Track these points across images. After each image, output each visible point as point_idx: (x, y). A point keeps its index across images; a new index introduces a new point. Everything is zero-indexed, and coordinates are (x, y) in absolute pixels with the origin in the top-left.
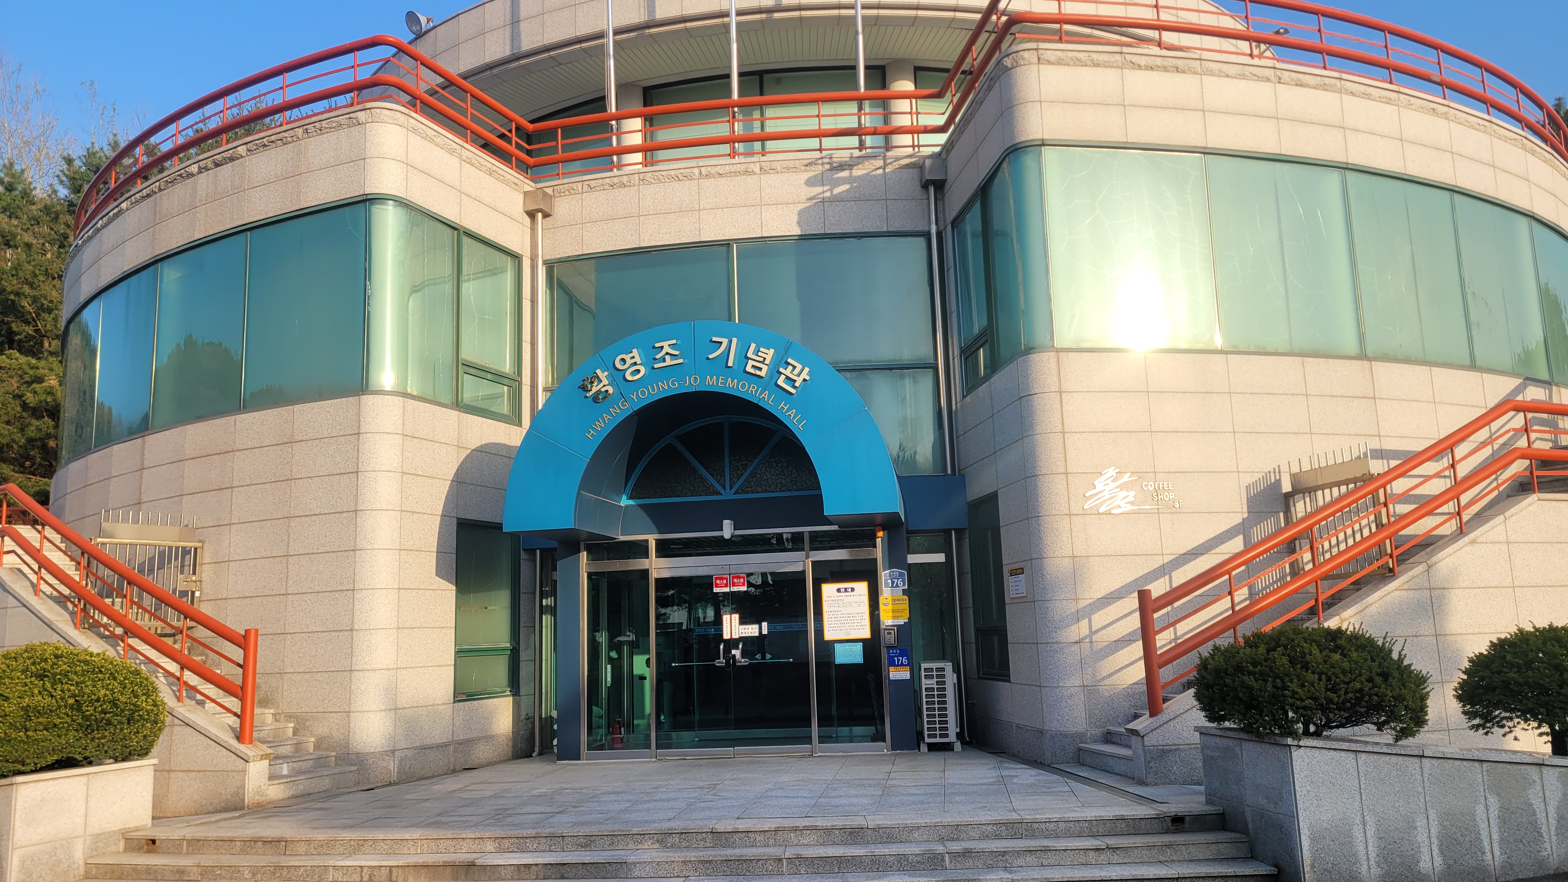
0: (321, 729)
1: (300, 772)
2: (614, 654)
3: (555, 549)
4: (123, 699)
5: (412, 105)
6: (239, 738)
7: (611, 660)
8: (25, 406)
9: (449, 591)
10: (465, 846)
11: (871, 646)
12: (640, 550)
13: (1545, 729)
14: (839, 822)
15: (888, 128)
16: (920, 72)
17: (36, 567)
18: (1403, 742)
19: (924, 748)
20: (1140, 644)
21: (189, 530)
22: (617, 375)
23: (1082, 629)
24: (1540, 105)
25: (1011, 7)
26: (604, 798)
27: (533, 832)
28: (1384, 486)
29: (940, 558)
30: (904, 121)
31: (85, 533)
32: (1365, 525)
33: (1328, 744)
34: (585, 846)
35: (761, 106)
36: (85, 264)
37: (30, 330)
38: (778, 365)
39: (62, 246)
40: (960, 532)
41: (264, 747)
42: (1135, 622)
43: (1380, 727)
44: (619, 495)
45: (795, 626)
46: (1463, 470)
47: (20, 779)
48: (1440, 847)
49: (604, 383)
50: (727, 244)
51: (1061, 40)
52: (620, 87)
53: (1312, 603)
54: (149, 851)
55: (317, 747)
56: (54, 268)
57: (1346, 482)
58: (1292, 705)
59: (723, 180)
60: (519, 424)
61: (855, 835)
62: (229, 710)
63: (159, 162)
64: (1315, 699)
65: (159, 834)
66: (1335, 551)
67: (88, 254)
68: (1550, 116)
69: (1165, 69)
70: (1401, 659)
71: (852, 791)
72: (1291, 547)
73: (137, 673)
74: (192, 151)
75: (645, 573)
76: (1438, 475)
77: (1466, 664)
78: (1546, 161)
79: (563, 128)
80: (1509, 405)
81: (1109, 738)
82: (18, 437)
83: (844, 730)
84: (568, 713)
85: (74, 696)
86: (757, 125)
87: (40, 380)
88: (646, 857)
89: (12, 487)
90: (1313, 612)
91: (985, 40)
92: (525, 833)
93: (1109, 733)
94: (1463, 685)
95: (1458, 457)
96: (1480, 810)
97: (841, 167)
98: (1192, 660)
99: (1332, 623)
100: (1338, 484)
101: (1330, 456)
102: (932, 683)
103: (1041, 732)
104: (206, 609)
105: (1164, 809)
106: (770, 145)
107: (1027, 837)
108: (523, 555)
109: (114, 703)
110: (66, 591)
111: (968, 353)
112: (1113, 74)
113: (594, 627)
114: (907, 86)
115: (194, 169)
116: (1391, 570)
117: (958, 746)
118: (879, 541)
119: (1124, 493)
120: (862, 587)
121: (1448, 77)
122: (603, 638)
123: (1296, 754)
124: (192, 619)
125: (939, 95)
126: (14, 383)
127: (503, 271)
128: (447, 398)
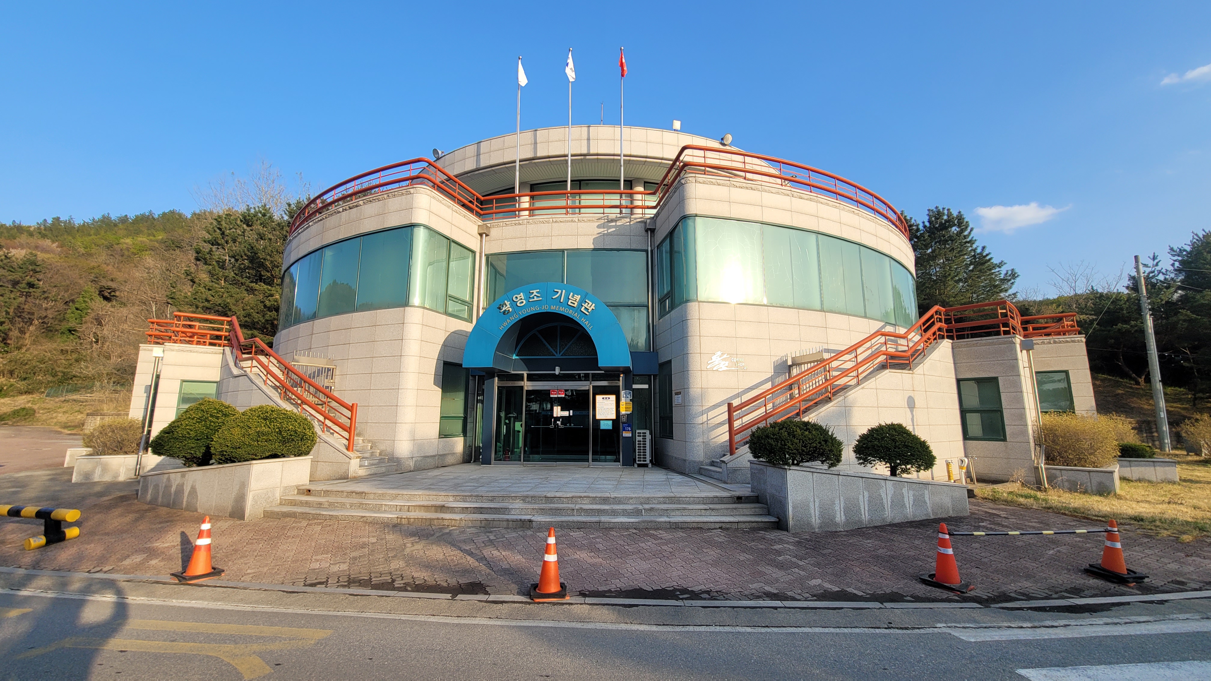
0: (382, 447)
1: (373, 465)
2: (507, 421)
3: (484, 376)
4: (299, 430)
5: (433, 187)
6: (348, 449)
7: (506, 424)
8: (265, 306)
9: (439, 391)
10: (441, 498)
11: (616, 422)
12: (520, 377)
13: (888, 465)
14: (599, 495)
15: (632, 206)
16: (646, 184)
17: (265, 373)
18: (832, 469)
19: (636, 466)
20: (727, 425)
21: (331, 361)
22: (514, 303)
23: (704, 418)
24: (895, 213)
25: (685, 160)
26: (500, 481)
27: (469, 494)
28: (829, 364)
29: (646, 386)
30: (639, 203)
31: (287, 360)
32: (821, 379)
33: (802, 469)
34: (492, 501)
35: (579, 194)
36: (293, 248)
37: (269, 274)
38: (582, 302)
39: (284, 240)
40: (655, 376)
41: (358, 453)
42: (726, 416)
43: (823, 462)
44: (512, 354)
45: (584, 413)
46: (860, 358)
47: (254, 462)
48: (844, 512)
49: (508, 307)
50: (563, 251)
51: (705, 174)
52: (520, 184)
53: (798, 411)
54: (307, 495)
55: (380, 454)
56: (280, 249)
57: (814, 362)
58: (788, 452)
59: (562, 224)
60: (472, 322)
61: (605, 500)
62: (344, 437)
63: (327, 206)
64: (797, 450)
65: (312, 488)
66: (808, 390)
67: (294, 243)
68: (899, 217)
69: (747, 188)
70: (832, 435)
71: (605, 482)
72: (790, 387)
73: (306, 419)
74: (340, 203)
75: (522, 387)
76: (850, 360)
77: (858, 438)
78: (897, 235)
79: (496, 199)
80: (879, 333)
81: (713, 464)
82: (261, 319)
83: (603, 457)
84: (487, 444)
85: (278, 428)
86: (577, 202)
87: (272, 295)
88: (517, 506)
89: (257, 339)
90: (798, 414)
91: (674, 172)
92: (466, 494)
93: (713, 462)
94: (856, 446)
95: (858, 353)
96: (861, 497)
97: (612, 221)
98: (749, 432)
99: (806, 419)
100: (810, 362)
101: (808, 351)
102: (641, 438)
103: (685, 460)
104: (336, 394)
105: (734, 493)
106: (583, 210)
107: (677, 504)
108: (471, 378)
109: (295, 432)
110: (278, 384)
111: (662, 301)
112: (726, 189)
113: (499, 410)
114: (641, 189)
115: (341, 210)
116: (830, 398)
117: (650, 465)
118: (621, 378)
119: (724, 362)
120: (613, 398)
121: (859, 199)
122: (503, 414)
123: (788, 472)
124: (330, 398)
125: (654, 193)
126: (261, 296)
127: (468, 258)
128: (442, 310)
